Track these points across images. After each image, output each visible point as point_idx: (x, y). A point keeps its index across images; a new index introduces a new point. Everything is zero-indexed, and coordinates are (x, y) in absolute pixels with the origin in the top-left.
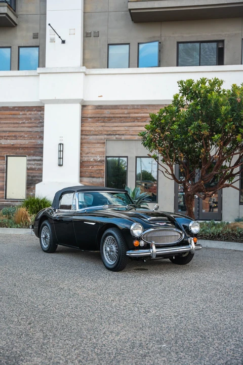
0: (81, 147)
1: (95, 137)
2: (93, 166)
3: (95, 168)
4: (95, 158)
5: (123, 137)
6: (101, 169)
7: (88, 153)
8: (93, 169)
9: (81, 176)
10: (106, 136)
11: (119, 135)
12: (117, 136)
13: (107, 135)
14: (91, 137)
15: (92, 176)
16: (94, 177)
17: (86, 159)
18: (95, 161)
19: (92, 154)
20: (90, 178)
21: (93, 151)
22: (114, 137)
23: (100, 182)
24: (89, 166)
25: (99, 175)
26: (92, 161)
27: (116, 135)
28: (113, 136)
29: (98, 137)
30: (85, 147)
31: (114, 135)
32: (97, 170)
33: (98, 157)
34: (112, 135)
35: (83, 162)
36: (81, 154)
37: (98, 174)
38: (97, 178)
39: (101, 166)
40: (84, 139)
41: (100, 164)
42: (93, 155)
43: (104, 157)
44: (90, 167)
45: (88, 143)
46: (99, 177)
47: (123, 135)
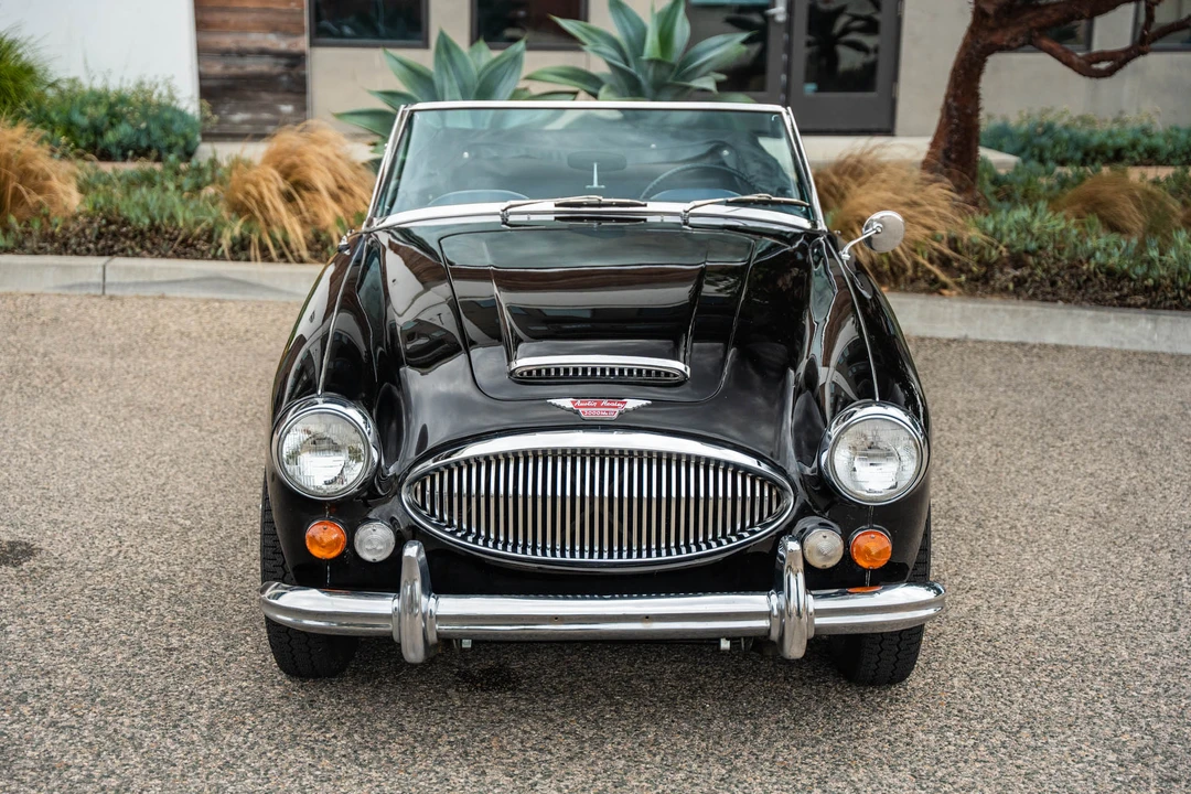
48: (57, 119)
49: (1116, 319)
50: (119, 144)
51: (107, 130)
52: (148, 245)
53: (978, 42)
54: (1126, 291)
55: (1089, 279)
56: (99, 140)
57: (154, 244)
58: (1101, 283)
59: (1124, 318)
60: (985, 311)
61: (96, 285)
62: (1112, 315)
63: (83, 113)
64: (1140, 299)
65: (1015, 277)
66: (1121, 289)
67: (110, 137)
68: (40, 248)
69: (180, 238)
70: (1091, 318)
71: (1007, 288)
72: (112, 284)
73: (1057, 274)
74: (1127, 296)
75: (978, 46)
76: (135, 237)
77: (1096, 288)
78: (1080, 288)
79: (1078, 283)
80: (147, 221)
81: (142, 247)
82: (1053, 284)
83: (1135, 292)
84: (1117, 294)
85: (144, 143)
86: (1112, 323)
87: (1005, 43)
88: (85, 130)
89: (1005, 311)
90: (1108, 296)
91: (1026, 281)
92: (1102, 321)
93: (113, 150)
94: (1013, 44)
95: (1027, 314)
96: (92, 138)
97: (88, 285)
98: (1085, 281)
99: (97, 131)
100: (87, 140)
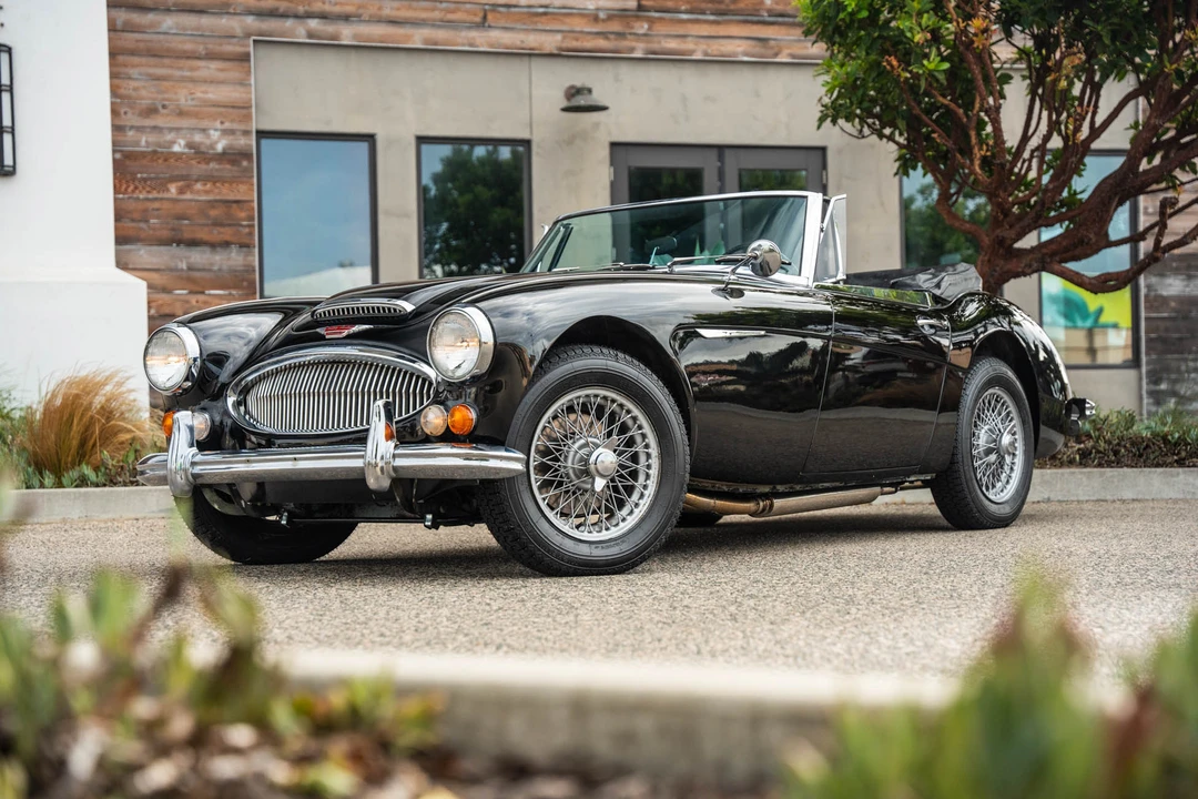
0: (113, 76)
1: (190, 20)
2: (187, 181)
3: (201, 193)
4: (198, 138)
5: (347, 33)
6: (231, 197)
7: (151, 111)
8: (188, 196)
9: (121, 240)
10: (250, 20)
11: (323, 16)
12: (313, 24)
13: (261, 14)
14: (169, 22)
15: (187, 235)
16: (193, 243)
17: (144, 142)
18: (200, 154)
19: (181, 113)
20: (174, 249)
21: (183, 97)
22: (299, 31)
23: (233, 271)
24: (162, 185)
25: (226, 233)
26: (178, 156)
27: (309, 15)
28: (289, 23)
29: (205, 21)
30: (134, 72)
31: (296, 16)
32: (212, 204)
33: (215, 135)
34: (284, 16)
35: (128, 156)
36: (115, 112)
37: (217, 223)
38: (213, 246)
39: (233, 181)
40: (130, 28)
41: (227, 169)
42: (185, 123)
43: (246, 133)
44: (173, 189)
45: (154, 53)
46: (226, 244)
47: (346, 18)
49: (1185, 472)
53: (995, 271)
54: (1183, 454)
55: (1147, 446)
58: (1160, 448)
60: (1063, 474)
65: (1079, 449)
66: (1179, 453)
70: (1161, 473)
71: (1074, 458)
73: (1119, 444)
74: (1184, 459)
75: (996, 274)
77: (1157, 454)
78: (1141, 456)
79: (1139, 450)
84: (1176, 457)
86: (1182, 477)
87: (1020, 270)
89: (1081, 473)
90: (1169, 460)
91: (1091, 453)
92: (1172, 476)
94: (1027, 270)
95: (1102, 475)
98: (1144, 449)
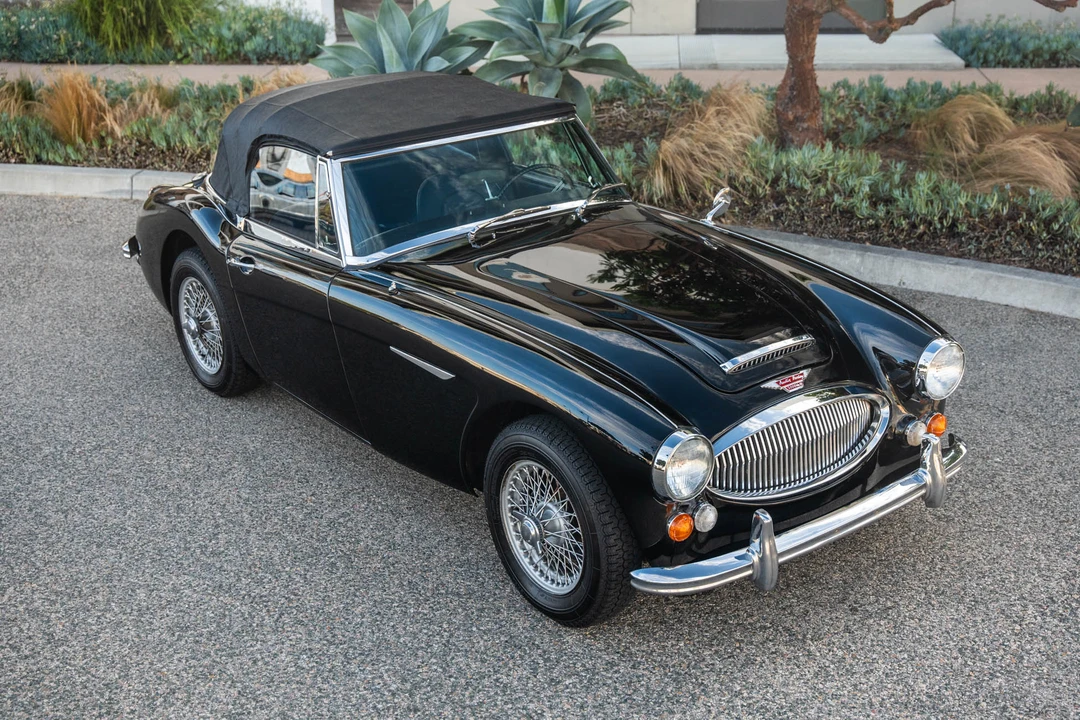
48: (213, 33)
50: (254, 51)
51: (246, 41)
52: (168, 161)
54: (854, 227)
56: (241, 49)
57: (172, 160)
59: (840, 252)
61: (127, 192)
62: (832, 250)
63: (230, 29)
64: (865, 234)
65: (775, 211)
67: (249, 46)
68: (100, 161)
69: (188, 156)
72: (137, 191)
76: (158, 155)
77: (833, 224)
80: (164, 144)
81: (165, 163)
82: (802, 218)
83: (862, 229)
85: (272, 51)
88: (231, 41)
93: (250, 55)
96: (236, 48)
97: (122, 191)
99: (239, 41)
100: (233, 48)
